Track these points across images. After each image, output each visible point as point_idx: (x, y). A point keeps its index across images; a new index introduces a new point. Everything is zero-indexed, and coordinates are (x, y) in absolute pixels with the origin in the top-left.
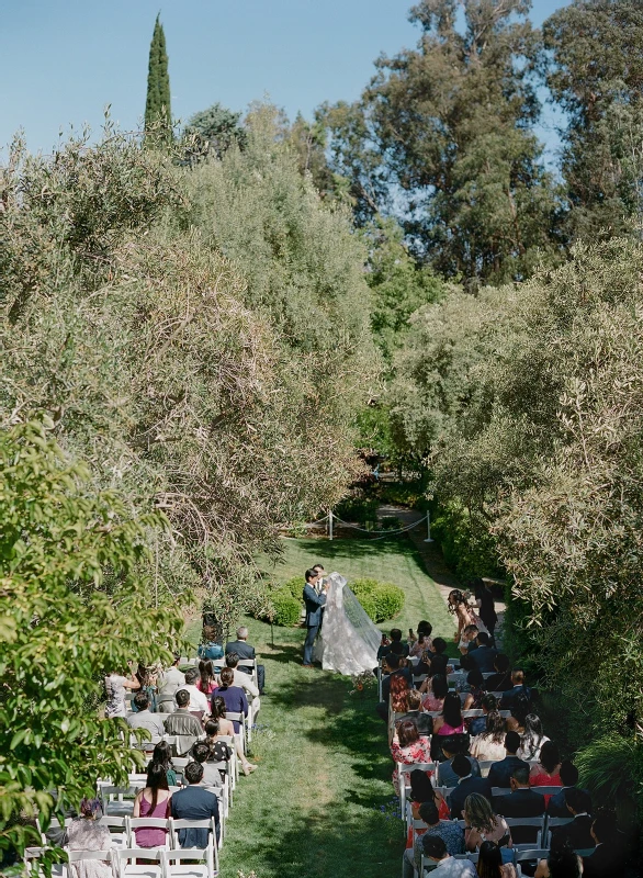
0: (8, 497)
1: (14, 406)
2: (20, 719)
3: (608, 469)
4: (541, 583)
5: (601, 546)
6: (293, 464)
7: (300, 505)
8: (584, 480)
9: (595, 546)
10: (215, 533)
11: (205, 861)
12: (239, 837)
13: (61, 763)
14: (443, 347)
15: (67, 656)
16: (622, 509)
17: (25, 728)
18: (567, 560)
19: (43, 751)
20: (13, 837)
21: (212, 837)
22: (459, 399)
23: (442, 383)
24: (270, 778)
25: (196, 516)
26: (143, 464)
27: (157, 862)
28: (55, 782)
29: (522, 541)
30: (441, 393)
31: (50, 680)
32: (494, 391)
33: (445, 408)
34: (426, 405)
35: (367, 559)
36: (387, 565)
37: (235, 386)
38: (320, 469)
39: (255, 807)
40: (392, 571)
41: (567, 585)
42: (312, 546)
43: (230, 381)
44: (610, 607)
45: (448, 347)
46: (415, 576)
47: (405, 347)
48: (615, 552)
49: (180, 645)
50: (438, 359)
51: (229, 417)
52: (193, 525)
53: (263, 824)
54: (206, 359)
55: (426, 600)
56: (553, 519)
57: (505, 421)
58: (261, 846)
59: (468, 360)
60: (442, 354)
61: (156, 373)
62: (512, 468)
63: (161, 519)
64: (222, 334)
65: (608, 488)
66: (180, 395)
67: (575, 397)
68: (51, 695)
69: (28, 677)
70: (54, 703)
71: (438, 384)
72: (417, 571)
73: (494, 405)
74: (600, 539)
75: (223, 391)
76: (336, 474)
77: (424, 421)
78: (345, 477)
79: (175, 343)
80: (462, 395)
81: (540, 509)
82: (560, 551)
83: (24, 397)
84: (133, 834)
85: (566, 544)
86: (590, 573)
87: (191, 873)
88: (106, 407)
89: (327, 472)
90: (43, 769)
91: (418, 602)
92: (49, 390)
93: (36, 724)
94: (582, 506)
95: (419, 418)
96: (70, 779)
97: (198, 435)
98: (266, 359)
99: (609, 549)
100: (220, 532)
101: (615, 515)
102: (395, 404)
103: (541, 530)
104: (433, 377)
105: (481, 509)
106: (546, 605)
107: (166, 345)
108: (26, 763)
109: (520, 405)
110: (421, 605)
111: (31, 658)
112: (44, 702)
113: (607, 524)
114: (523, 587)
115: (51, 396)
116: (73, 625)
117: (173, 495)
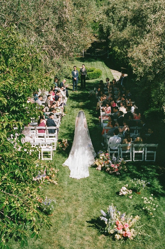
0: (7, 47)
1: (5, 22)
2: (12, 104)
3: (159, 40)
4: (141, 70)
5: (156, 60)
6: (77, 38)
7: (79, 49)
8: (153, 43)
9: (155, 60)
10: (57, 56)
11: (55, 137)
12: (62, 131)
13: (22, 114)
14: (114, 6)
15: (24, 88)
16: (162, 51)
17: (14, 106)
18: (147, 64)
19: (18, 112)
20: (12, 132)
21: (56, 131)
22: (117, 20)
23: (113, 16)
24: (69, 117)
25: (52, 51)
26: (39, 38)
27: (43, 137)
28: (21, 119)
29: (136, 59)
30: (113, 19)
31: (20, 94)
32: (128, 19)
33: (113, 22)
34: (109, 22)
35: (92, 63)
36: (97, 64)
37: (62, 16)
38: (84, 39)
39: (66, 124)
40: (99, 65)
41: (147, 70)
42: (79, 59)
43: (61, 15)
44: (157, 76)
45: (115, 6)
46: (104, 67)
47: (103, 6)
48: (160, 62)
49: (51, 85)
50: (112, 9)
51: (61, 25)
52: (52, 54)
53: (68, 128)
54: (54, 9)
55: (107, 73)
56: (144, 53)
57: (130, 27)
58: (68, 133)
59: (120, 9)
60: (113, 8)
61: (41, 13)
62: (131, 39)
63: (46, 53)
64: (59, 2)
65: (159, 45)
66: (48, 19)
67: (151, 20)
68: (20, 98)
69: (14, 93)
70: (21, 100)
71: (112, 16)
72: (105, 65)
73: (128, 22)
74: (156, 58)
75: (59, 18)
76: (88, 41)
77: (108, 26)
78: (90, 42)
79: (47, 4)
80: (118, 19)
81: (141, 51)
82: (146, 61)
83: (8, 19)
84: (37, 130)
85: (147, 60)
86: (153, 67)
87: (52, 140)
88: (29, 22)
89: (86, 40)
90: (18, 116)
91: (105, 74)
92: (14, 17)
93: (16, 105)
94: (152, 50)
95: (107, 25)
96: (25, 118)
97: (53, 30)
98: (70, 9)
99: (158, 61)
100: (58, 55)
101: (160, 52)
102: (101, 22)
103: (141, 56)
104: (111, 14)
105: (123, 50)
106: (141, 75)
107: (44, 5)
108: (14, 114)
109: (134, 22)
110: (106, 74)
111: (14, 88)
112: (18, 100)
113: (158, 55)
114: (136, 70)
115: (15, 19)
116: (25, 80)
117: (46, 46)
